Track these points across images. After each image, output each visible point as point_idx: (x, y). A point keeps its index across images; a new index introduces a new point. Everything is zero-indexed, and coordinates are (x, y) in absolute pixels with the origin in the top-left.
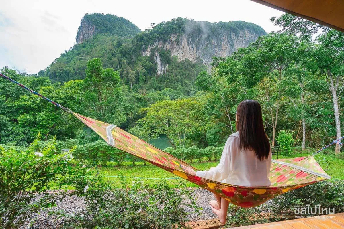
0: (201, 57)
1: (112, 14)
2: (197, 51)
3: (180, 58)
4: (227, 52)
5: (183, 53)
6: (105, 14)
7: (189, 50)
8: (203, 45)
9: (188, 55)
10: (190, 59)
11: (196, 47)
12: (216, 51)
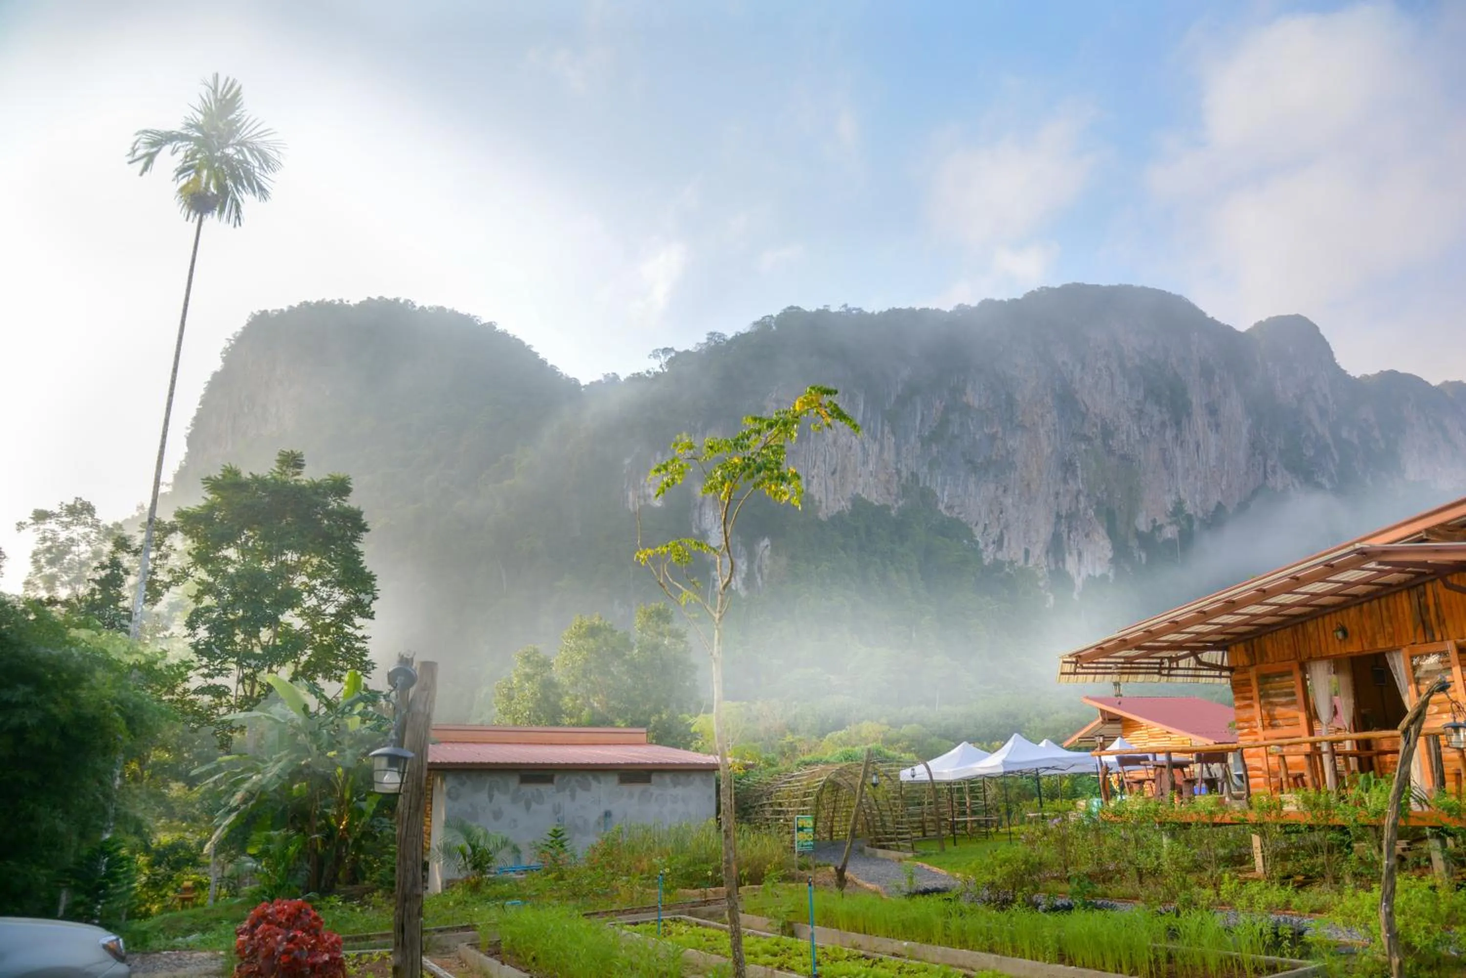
0: (921, 477)
1: (390, 296)
2: (898, 454)
3: (824, 500)
4: (1049, 437)
5: (833, 473)
6: (351, 303)
7: (860, 454)
8: (922, 420)
9: (861, 481)
10: (875, 498)
11: (894, 433)
12: (993, 437)
